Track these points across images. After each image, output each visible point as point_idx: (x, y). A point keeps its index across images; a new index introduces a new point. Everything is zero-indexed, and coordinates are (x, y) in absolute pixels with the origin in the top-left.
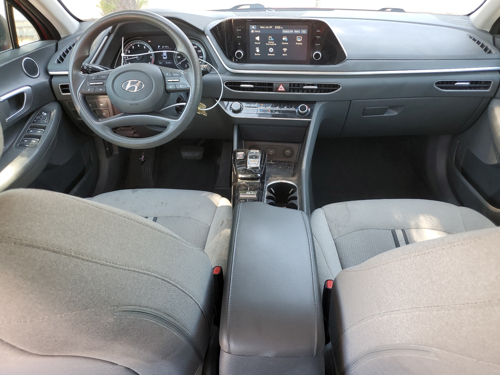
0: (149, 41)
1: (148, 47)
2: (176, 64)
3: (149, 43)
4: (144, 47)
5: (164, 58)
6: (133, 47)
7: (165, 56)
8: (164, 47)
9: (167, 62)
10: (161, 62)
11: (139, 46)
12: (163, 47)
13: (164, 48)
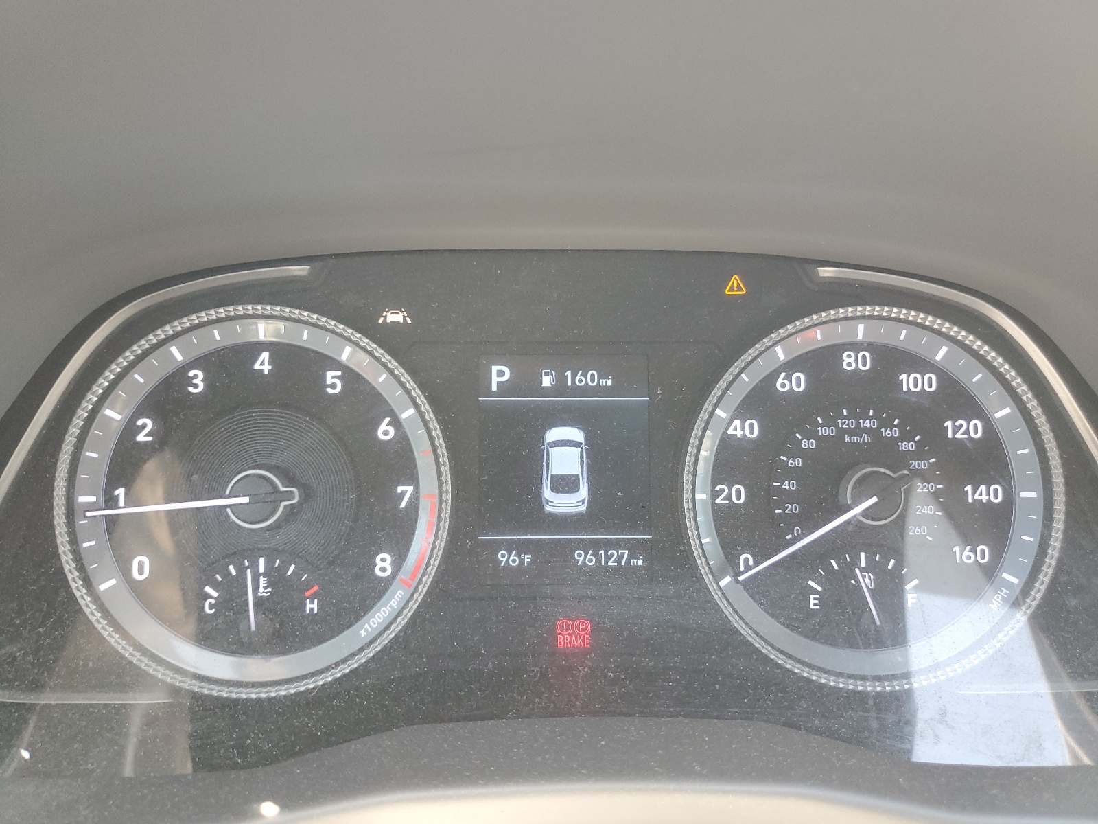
0: (395, 317)
1: (381, 380)
2: (708, 579)
3: (388, 339)
4: (332, 377)
5: (558, 503)
6: (198, 376)
7: (565, 484)
8: (561, 379)
9: (595, 546)
10: (521, 548)
11: (263, 364)
12: (547, 381)
13: (560, 388)
